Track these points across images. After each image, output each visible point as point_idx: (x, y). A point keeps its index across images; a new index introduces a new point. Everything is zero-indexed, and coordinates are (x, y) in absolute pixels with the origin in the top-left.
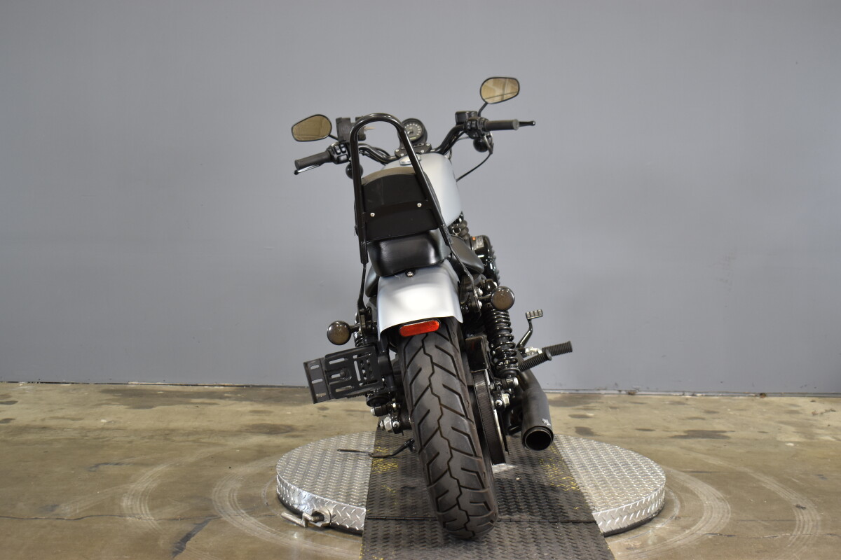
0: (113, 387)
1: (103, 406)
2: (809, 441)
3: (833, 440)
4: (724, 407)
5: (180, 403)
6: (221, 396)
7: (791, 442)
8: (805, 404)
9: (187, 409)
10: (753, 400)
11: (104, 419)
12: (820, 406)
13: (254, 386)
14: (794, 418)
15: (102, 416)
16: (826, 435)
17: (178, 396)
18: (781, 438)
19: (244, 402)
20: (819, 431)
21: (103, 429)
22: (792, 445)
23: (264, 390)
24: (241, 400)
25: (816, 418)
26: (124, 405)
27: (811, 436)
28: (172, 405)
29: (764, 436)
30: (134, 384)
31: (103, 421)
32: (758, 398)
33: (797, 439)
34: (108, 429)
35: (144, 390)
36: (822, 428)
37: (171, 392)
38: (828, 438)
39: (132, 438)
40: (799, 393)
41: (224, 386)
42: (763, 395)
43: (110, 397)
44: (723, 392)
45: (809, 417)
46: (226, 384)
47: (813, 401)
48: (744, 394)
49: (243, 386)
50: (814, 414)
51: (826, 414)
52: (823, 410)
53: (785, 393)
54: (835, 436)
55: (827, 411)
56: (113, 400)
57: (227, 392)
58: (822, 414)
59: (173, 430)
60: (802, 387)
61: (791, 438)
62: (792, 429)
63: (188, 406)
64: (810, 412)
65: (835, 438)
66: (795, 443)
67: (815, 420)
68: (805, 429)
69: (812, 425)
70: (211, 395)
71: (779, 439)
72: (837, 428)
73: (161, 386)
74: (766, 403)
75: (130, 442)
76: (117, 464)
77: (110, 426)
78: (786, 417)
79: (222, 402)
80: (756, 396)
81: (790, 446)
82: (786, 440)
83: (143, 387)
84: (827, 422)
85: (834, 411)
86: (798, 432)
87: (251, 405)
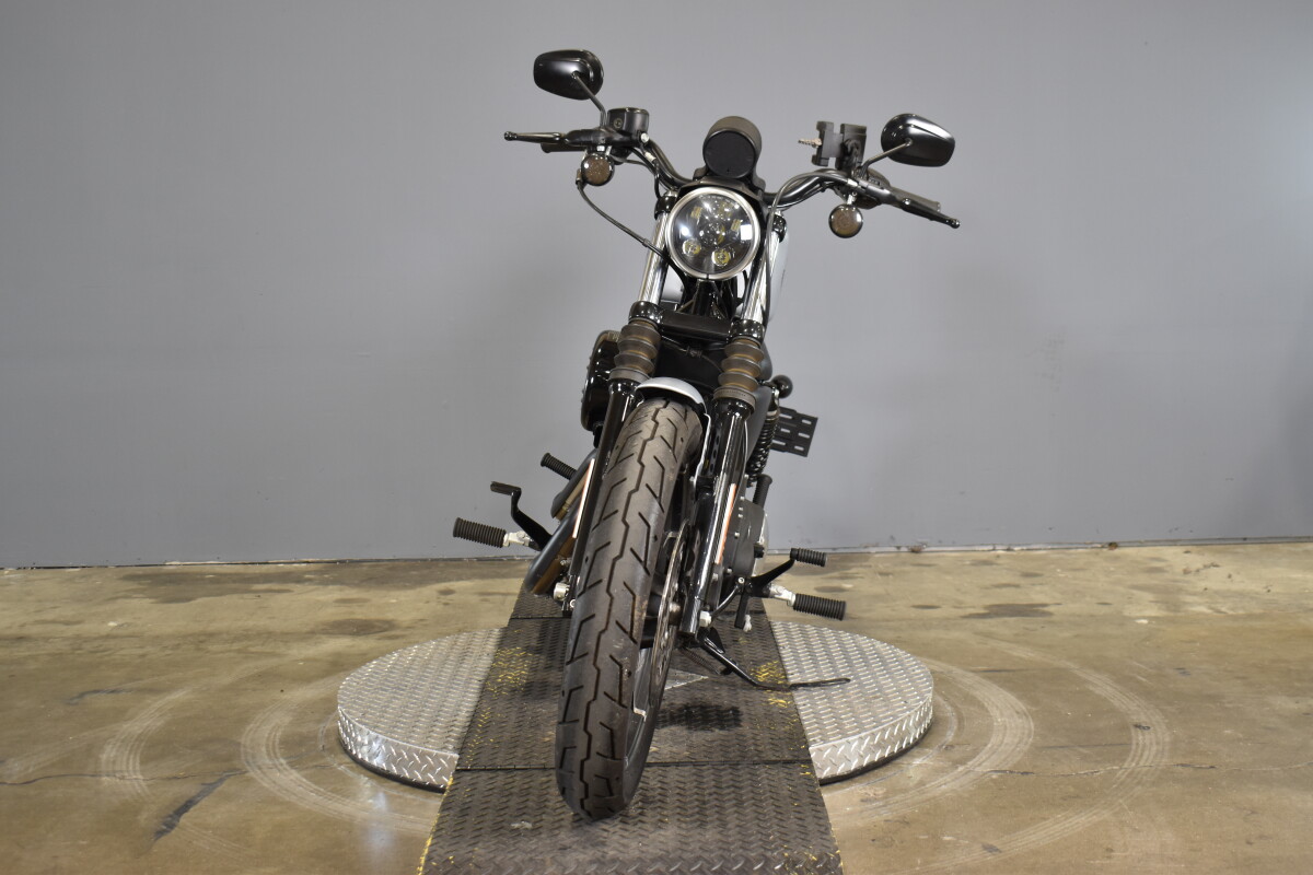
0: (140, 571)
1: (119, 601)
2: (1172, 614)
3: (1210, 611)
4: (1053, 566)
5: (235, 591)
6: (298, 579)
7: (1144, 618)
8: (1175, 557)
9: (242, 601)
10: (1097, 554)
11: (114, 621)
12: (1195, 559)
13: (352, 561)
14: (1155, 580)
15: (112, 617)
16: (1200, 604)
17: (234, 582)
18: (1130, 611)
19: (331, 587)
20: (1189, 599)
21: (108, 637)
22: (1145, 621)
23: (365, 568)
24: (325, 583)
25: (1188, 578)
26: (150, 598)
27: (1175, 606)
28: (221, 595)
29: (1104, 610)
30: (174, 565)
31: (112, 624)
32: (1105, 550)
33: (1154, 612)
34: (115, 637)
35: (187, 574)
36: (1195, 594)
37: (225, 575)
38: (1203, 609)
39: (149, 649)
40: (1167, 541)
41: (308, 562)
42: (1113, 545)
43: (133, 585)
44: (1053, 543)
45: (1178, 578)
46: (310, 560)
47: (1187, 552)
48: (1085, 545)
49: (335, 562)
50: (1186, 572)
51: (1204, 571)
52: (1200, 566)
53: (1147, 541)
54: (1213, 606)
55: (1205, 567)
56: (135, 591)
57: (309, 572)
58: (1198, 571)
59: (211, 635)
60: (1170, 531)
61: (1145, 611)
62: (1149, 596)
63: (245, 596)
64: (1179, 570)
65: (1212, 609)
66: (1150, 618)
67: (1187, 582)
68: (1169, 596)
69: (1180, 590)
70: (285, 578)
71: (1126, 613)
72: (1216, 592)
73: (213, 566)
74: (1117, 558)
75: (143, 656)
76: (113, 692)
77: (120, 632)
78: (1143, 579)
79: (299, 587)
80: (1103, 547)
81: (1142, 624)
82: (1138, 614)
83: (187, 569)
84: (1203, 584)
85: (1217, 566)
86: (1157, 602)
87: (341, 590)
